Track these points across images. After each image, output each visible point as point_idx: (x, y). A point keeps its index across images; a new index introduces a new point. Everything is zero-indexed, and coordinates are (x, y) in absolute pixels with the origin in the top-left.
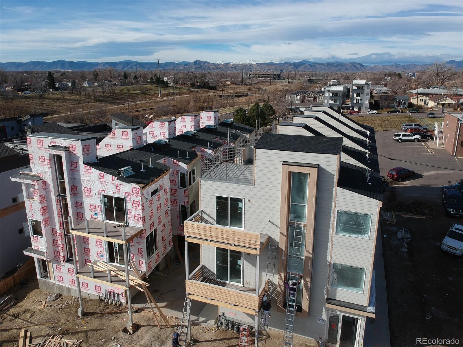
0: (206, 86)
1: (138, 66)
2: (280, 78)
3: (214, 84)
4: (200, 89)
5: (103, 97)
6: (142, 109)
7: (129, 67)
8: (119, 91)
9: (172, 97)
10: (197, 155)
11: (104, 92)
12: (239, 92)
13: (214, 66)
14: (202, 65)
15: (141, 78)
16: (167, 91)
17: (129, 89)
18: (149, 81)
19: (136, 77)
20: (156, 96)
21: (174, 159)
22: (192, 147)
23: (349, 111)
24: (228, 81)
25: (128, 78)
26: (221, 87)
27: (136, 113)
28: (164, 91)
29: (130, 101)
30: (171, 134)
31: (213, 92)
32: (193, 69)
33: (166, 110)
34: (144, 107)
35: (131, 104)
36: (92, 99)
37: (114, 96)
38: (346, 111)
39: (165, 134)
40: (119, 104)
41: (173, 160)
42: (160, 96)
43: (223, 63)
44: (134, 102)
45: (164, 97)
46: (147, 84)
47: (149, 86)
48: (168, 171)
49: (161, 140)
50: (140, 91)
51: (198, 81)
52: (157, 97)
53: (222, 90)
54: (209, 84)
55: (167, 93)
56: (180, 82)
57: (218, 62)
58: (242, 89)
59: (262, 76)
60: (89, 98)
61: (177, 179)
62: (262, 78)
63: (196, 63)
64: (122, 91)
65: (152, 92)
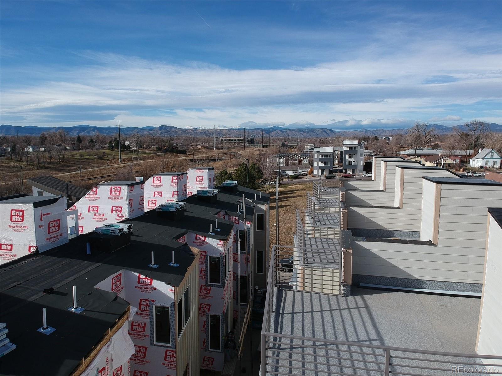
0: (174, 150)
1: (96, 131)
2: (253, 142)
3: (184, 148)
4: (168, 153)
5: (50, 163)
6: (98, 176)
7: (86, 132)
8: (70, 157)
9: (135, 163)
10: (192, 256)
11: (51, 157)
12: (212, 157)
13: (181, 132)
14: (168, 130)
15: (98, 142)
16: (129, 156)
17: (83, 154)
18: (108, 145)
19: (92, 141)
20: (115, 161)
21: (140, 273)
22: (179, 236)
23: (342, 174)
24: (199, 145)
25: (83, 142)
26: (191, 151)
27: (90, 181)
28: (125, 156)
29: (83, 168)
30: (133, 210)
31: (183, 156)
32: (159, 134)
33: (127, 176)
34: (101, 174)
35: (83, 171)
36: (35, 166)
37: (63, 162)
38: (339, 174)
39: (121, 211)
40: (69, 171)
41: (137, 274)
42: (121, 161)
43: (192, 128)
44: (88, 168)
45: (125, 163)
46: (105, 149)
47: (107, 151)
48: (125, 317)
49: (111, 226)
50: (96, 156)
51: (165, 145)
52: (117, 163)
53: (193, 155)
54: (177, 148)
55: (129, 158)
56: (144, 146)
57: (186, 127)
58: (215, 153)
59: (234, 141)
60: (32, 165)
61: (148, 321)
62: (235, 142)
63: (161, 128)
64: (74, 156)
65: (111, 157)
